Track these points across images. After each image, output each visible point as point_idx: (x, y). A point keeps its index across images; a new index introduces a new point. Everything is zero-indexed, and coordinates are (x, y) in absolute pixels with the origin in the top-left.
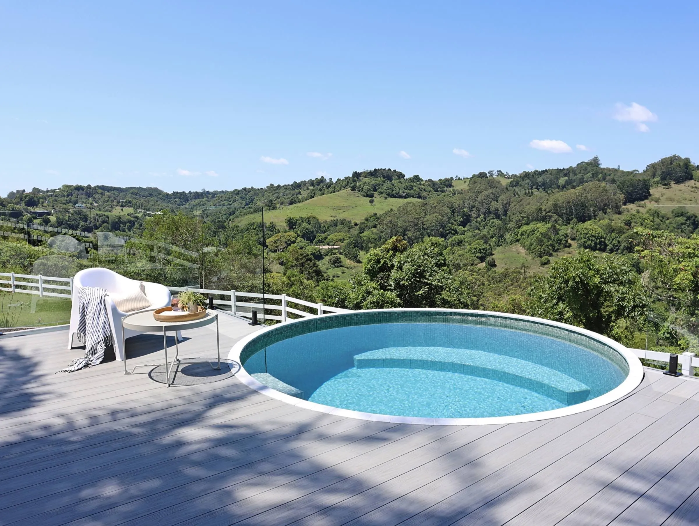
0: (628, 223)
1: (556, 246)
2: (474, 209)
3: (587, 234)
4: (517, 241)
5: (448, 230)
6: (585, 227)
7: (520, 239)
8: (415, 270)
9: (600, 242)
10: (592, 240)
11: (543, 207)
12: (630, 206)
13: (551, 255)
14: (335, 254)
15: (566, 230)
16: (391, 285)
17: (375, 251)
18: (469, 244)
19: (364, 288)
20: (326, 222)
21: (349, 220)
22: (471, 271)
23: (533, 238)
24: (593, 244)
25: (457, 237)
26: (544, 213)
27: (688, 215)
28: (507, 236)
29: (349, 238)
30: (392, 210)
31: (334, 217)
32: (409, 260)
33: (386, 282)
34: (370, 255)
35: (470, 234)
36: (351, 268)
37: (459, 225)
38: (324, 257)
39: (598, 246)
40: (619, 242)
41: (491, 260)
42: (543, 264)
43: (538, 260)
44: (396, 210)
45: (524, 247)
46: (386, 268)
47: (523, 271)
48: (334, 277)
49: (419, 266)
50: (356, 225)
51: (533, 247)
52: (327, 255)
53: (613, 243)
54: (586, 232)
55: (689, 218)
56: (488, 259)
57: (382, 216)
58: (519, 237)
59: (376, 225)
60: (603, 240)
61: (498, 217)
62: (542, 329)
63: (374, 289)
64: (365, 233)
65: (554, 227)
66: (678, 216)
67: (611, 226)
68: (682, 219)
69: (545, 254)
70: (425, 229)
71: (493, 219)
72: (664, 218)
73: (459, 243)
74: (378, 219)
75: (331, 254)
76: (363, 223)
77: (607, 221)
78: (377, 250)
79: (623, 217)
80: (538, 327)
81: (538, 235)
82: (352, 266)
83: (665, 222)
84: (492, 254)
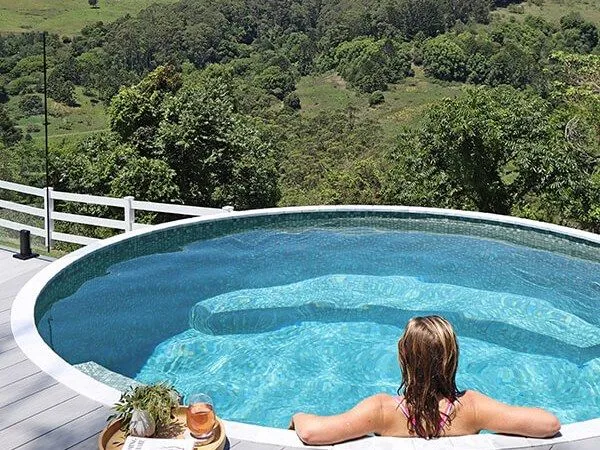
0: (499, 38)
1: (393, 73)
2: (265, 15)
3: (439, 55)
4: (333, 66)
5: (223, 50)
6: (436, 44)
7: (337, 64)
8: (200, 121)
9: (459, 67)
10: (446, 65)
11: (373, 13)
12: (501, 11)
13: (385, 89)
14: (31, 92)
15: (408, 49)
16: (158, 149)
17: (130, 91)
18: (258, 73)
19: (113, 155)
20: (12, 36)
21: (55, 34)
22: (266, 117)
23: (357, 62)
24: (448, 72)
25: (239, 61)
26: (373, 23)
27: (584, 25)
28: (317, 59)
29: (56, 64)
30: (128, 16)
31: (27, 28)
32: (189, 105)
33: (149, 144)
34: (121, 98)
35: (258, 56)
36: (60, 115)
37: (241, 42)
38: (10, 96)
39: (456, 74)
40: (486, 67)
41: (292, 97)
42: (374, 103)
43: (366, 98)
44: (135, 16)
45: (344, 76)
46: (150, 120)
47: (347, 116)
48: (29, 131)
49: (207, 116)
50: (67, 41)
51: (358, 76)
52: (17, 94)
53: (477, 69)
54: (438, 51)
55: (584, 30)
56: (289, 95)
57: (111, 26)
58: (336, 60)
59: (102, 41)
60: (462, 63)
61: (302, 29)
62: (522, 235)
63: (130, 155)
64: (84, 56)
65: (389, 44)
66: (569, 28)
67: (475, 41)
68: (574, 32)
69: (376, 87)
70: (185, 49)
71: (294, 31)
72: (549, 30)
73: (241, 71)
74: (106, 31)
75: (24, 93)
76: (79, 39)
77: (468, 35)
78: (133, 90)
79: (492, 28)
80: (515, 233)
81: (365, 56)
82: (62, 111)
83: (551, 36)
84: (294, 89)
